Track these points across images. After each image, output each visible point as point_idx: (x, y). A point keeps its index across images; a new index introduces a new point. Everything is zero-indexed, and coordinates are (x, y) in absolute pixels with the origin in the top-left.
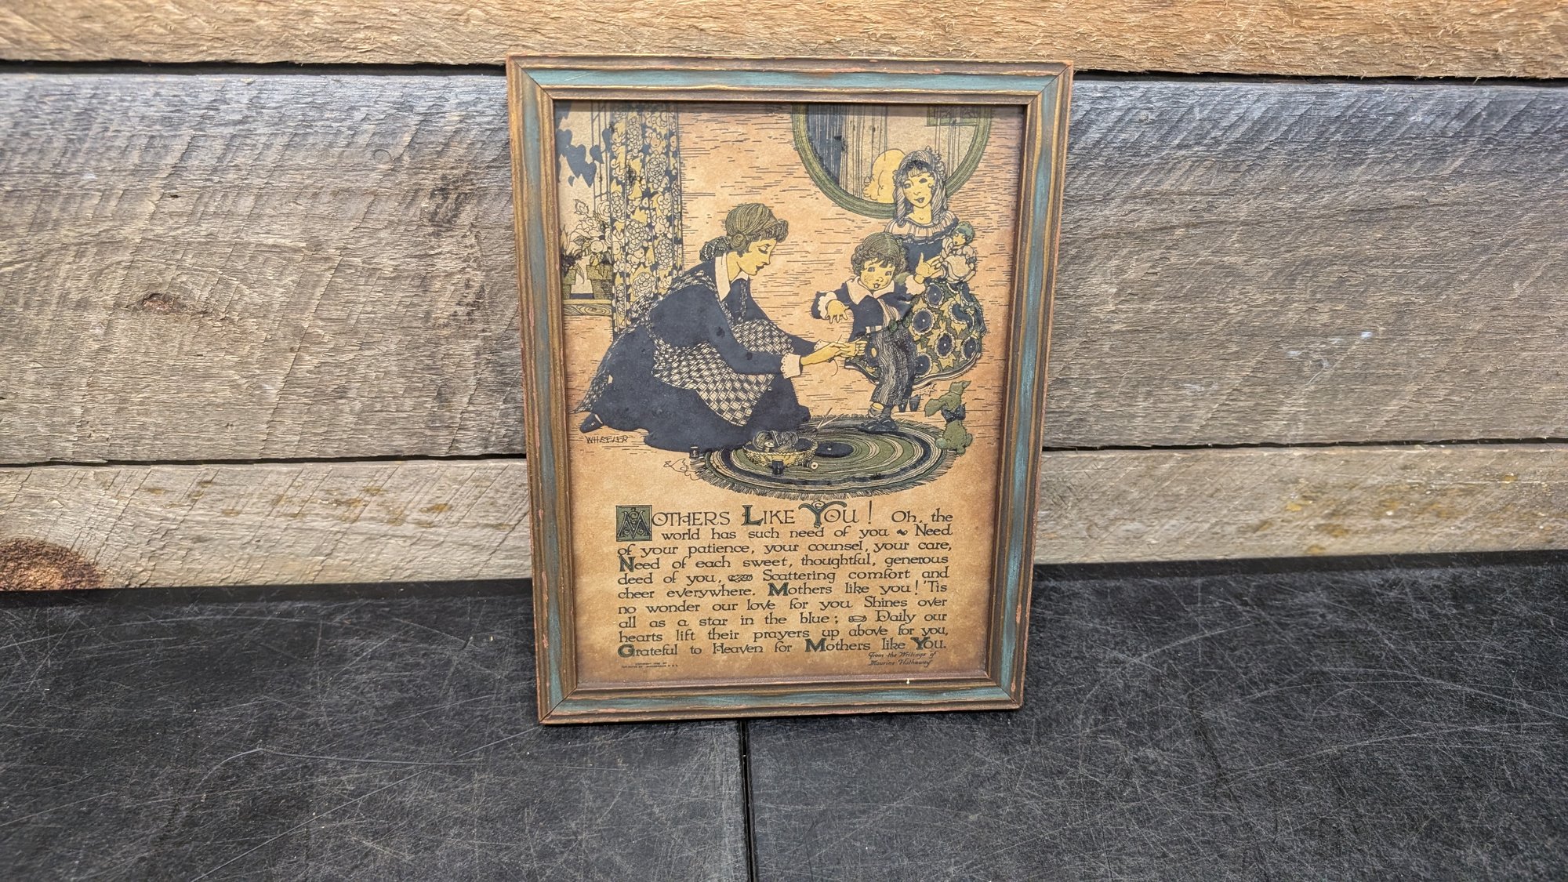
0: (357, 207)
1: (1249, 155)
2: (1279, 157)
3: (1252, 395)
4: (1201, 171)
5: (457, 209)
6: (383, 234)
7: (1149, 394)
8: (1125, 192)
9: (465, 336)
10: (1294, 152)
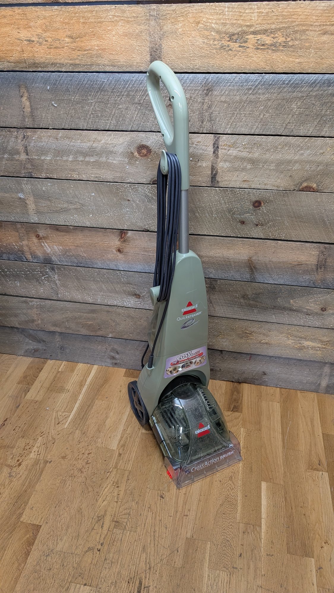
0: (197, 92)
1: (314, 85)
2: (318, 85)
3: (319, 127)
4: (307, 87)
5: (209, 93)
6: (199, 96)
7: (303, 126)
8: (297, 91)
9: (207, 112)
10: (320, 85)
